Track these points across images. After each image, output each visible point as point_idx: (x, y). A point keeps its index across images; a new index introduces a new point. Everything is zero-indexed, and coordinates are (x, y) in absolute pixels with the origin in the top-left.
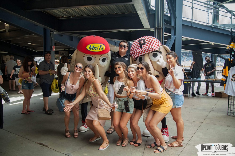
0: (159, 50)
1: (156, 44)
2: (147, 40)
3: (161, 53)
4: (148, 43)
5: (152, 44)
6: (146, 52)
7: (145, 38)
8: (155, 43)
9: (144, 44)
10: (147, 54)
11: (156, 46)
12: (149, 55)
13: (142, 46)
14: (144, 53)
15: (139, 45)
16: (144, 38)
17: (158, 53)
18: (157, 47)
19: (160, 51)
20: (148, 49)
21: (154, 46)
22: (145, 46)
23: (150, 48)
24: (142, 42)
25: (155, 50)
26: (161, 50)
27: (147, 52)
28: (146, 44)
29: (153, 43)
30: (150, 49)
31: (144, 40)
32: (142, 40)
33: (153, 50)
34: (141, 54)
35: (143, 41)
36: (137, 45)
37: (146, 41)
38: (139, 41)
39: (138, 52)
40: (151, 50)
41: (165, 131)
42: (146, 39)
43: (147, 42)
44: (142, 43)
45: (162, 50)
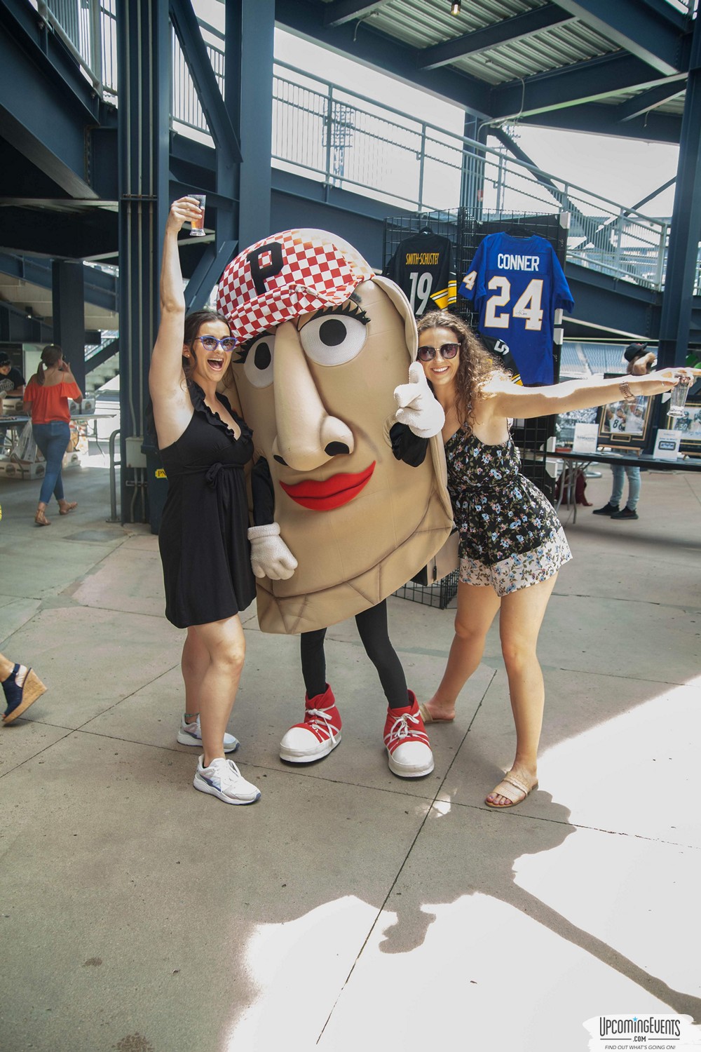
0: (354, 305)
1: (336, 273)
2: (291, 251)
3: (363, 319)
4: (295, 267)
5: (315, 270)
6: (278, 316)
7: (280, 241)
8: (333, 265)
9: (275, 269)
10: (291, 328)
11: (338, 281)
12: (302, 332)
13: (266, 285)
14: (270, 318)
15: (248, 277)
16: (281, 237)
17: (350, 323)
18: (341, 289)
19: (360, 311)
20: (287, 296)
21: (329, 284)
22: (280, 281)
23: (297, 293)
24: (266, 260)
25: (323, 301)
26: (364, 306)
27: (285, 312)
28: (286, 270)
29: (324, 267)
30: (300, 296)
31: (276, 248)
32: (263, 250)
33: (317, 305)
34: (256, 324)
35: (270, 252)
36: (242, 280)
37: (284, 254)
38: (253, 257)
39: (241, 314)
40: (304, 303)
41: (408, 720)
42: (288, 245)
43: (292, 259)
44: (267, 267)
45: (370, 304)
